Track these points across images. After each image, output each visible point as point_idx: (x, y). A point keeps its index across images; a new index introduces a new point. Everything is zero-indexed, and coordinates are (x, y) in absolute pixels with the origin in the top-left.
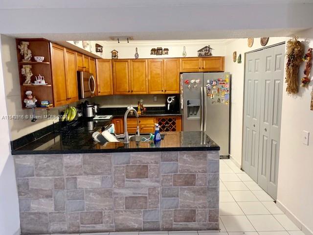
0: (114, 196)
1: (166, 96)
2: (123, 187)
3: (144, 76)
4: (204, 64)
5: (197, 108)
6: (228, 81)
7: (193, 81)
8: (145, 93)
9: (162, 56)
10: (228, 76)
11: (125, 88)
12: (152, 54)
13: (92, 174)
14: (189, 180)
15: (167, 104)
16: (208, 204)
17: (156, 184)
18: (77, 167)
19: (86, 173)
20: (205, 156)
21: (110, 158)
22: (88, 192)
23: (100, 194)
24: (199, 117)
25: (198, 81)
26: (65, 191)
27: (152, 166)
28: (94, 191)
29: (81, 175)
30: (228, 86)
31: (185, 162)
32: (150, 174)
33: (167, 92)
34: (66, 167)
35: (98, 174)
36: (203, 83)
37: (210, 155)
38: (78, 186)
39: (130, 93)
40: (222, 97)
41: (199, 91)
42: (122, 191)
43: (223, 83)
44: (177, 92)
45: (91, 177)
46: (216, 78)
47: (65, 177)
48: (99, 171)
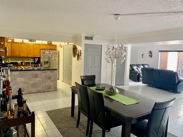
0: (28, 83)
1: (34, 58)
2: (31, 81)
3: (26, 49)
4: (50, 47)
5: (47, 62)
6: (58, 53)
7: (46, 53)
8: (26, 56)
9: (33, 43)
10: (58, 52)
11: (17, 54)
12: (29, 41)
13: (21, 77)
14: (49, 78)
15: (35, 61)
16: (54, 84)
17: (41, 79)
18: (17, 75)
19: (20, 77)
20: (54, 72)
21: (27, 73)
22: (20, 83)
23: (24, 83)
24: (48, 65)
25: (48, 53)
26: (13, 82)
27: (39, 75)
28: (22, 82)
29: (18, 77)
30: (58, 55)
31: (48, 73)
32: (39, 77)
33: (35, 56)
34: (13, 75)
35: (23, 77)
36: (50, 53)
37: (55, 71)
38: (17, 81)
39: (19, 56)
40: (56, 59)
41: (48, 56)
42: (31, 82)
43: (57, 54)
44: (39, 56)
45: (21, 78)
46: (54, 52)
47: (13, 78)
48: (24, 76)
